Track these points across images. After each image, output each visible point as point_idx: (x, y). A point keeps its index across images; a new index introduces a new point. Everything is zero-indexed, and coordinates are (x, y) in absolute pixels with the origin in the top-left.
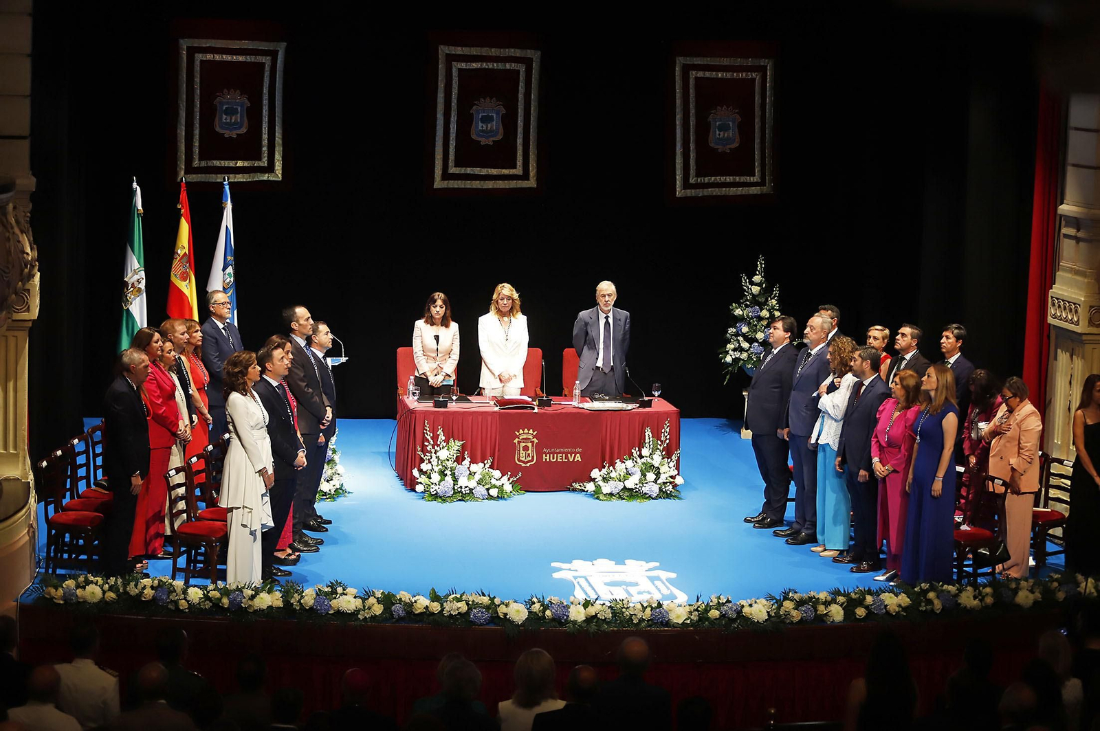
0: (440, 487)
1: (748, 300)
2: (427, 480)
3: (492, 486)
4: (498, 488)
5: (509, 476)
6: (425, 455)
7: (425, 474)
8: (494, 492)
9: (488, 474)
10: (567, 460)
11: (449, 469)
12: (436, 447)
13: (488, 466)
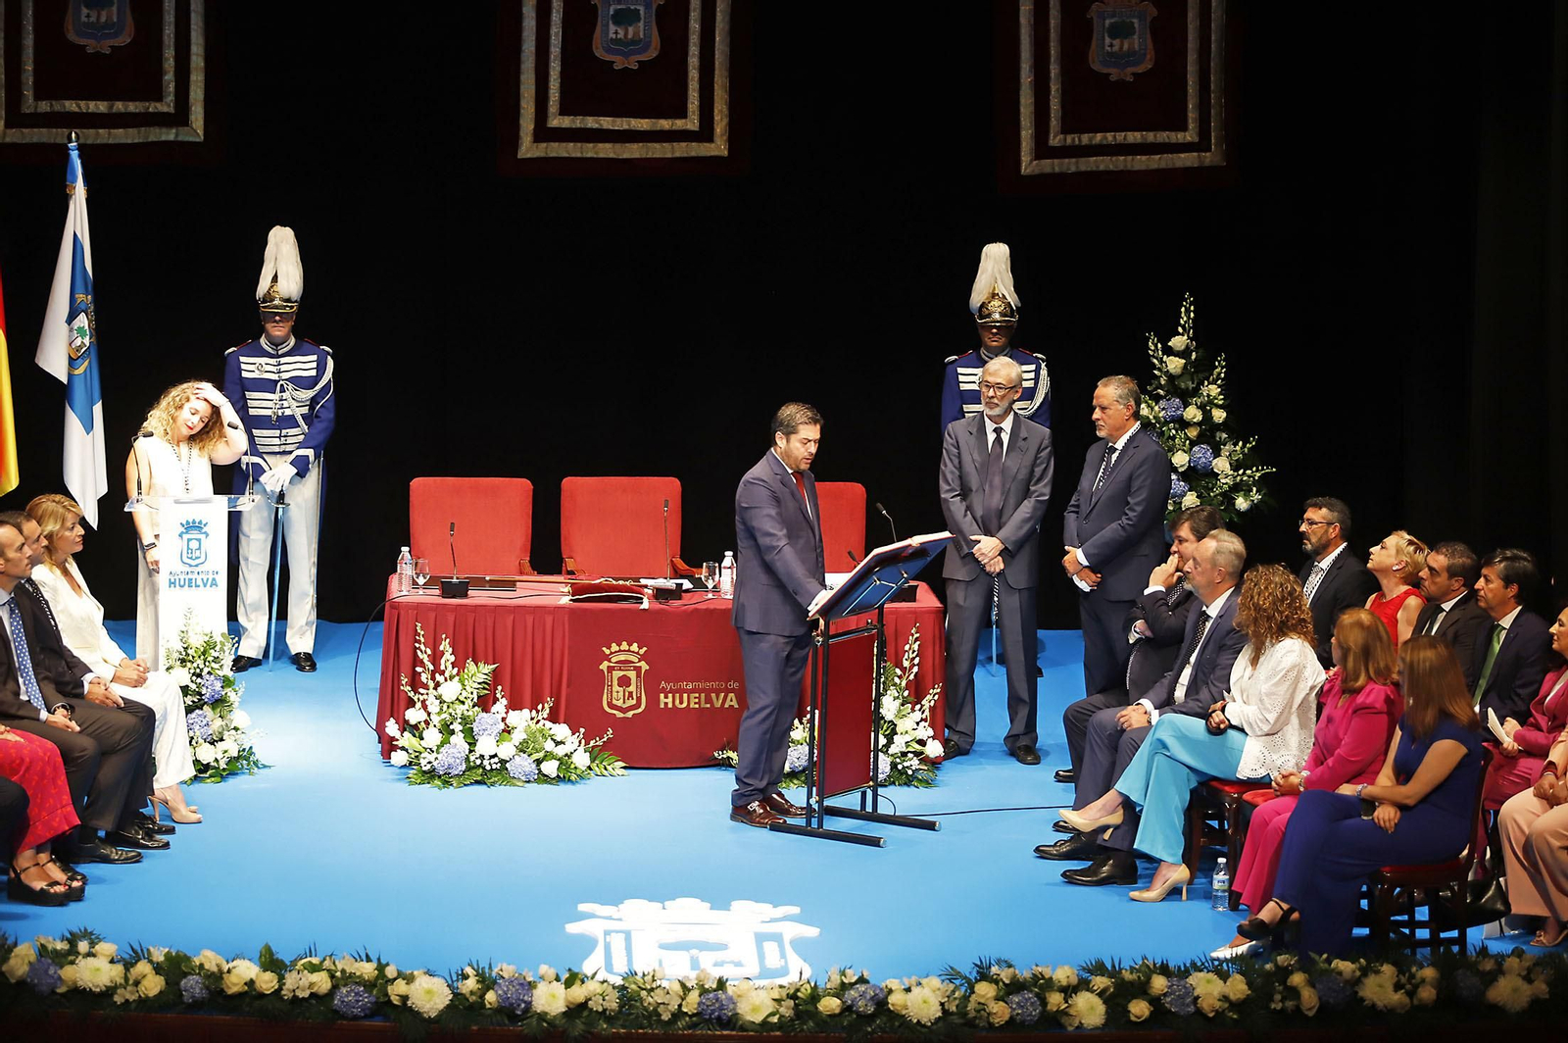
0: (439, 756)
1: (1160, 387)
2: (415, 741)
3: (546, 756)
4: (559, 760)
5: (581, 736)
6: (416, 692)
7: (415, 730)
8: (550, 768)
9: (541, 731)
10: (708, 706)
11: (459, 720)
12: (437, 675)
13: (545, 716)
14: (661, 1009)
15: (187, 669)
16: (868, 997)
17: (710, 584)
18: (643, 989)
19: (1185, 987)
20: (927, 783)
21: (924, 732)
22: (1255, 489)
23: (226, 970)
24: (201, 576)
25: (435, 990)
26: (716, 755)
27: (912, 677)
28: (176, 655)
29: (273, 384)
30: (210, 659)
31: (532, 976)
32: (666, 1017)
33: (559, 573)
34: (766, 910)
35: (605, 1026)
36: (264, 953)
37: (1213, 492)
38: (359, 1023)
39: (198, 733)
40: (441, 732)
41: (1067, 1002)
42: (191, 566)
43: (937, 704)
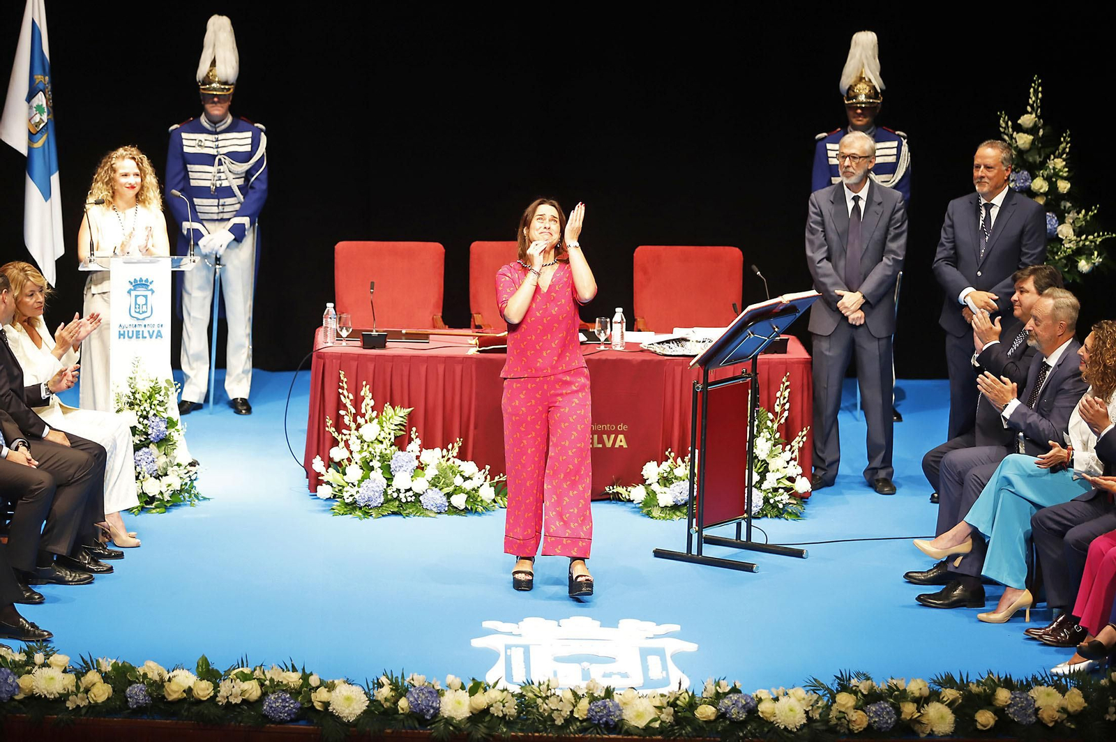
2: (339, 476)
3: (455, 490)
4: (467, 493)
5: (487, 472)
6: (339, 432)
7: (339, 466)
8: (459, 501)
9: (451, 468)
10: (600, 446)
11: (378, 458)
12: (358, 417)
13: (455, 454)
14: (555, 715)
15: (134, 412)
16: (740, 705)
17: (602, 337)
18: (540, 697)
19: (1027, 699)
20: (797, 516)
21: (793, 470)
22: (1096, 253)
23: (166, 679)
24: (147, 329)
25: (354, 697)
26: (607, 489)
27: (783, 421)
28: (125, 399)
29: (211, 158)
30: (156, 402)
31: (440, 685)
32: (559, 722)
33: (468, 327)
34: (651, 628)
35: (505, 730)
36: (201, 662)
37: (1057, 255)
38: (286, 726)
39: (144, 469)
40: (362, 469)
41: (919, 712)
42: (138, 319)
43: (805, 445)
